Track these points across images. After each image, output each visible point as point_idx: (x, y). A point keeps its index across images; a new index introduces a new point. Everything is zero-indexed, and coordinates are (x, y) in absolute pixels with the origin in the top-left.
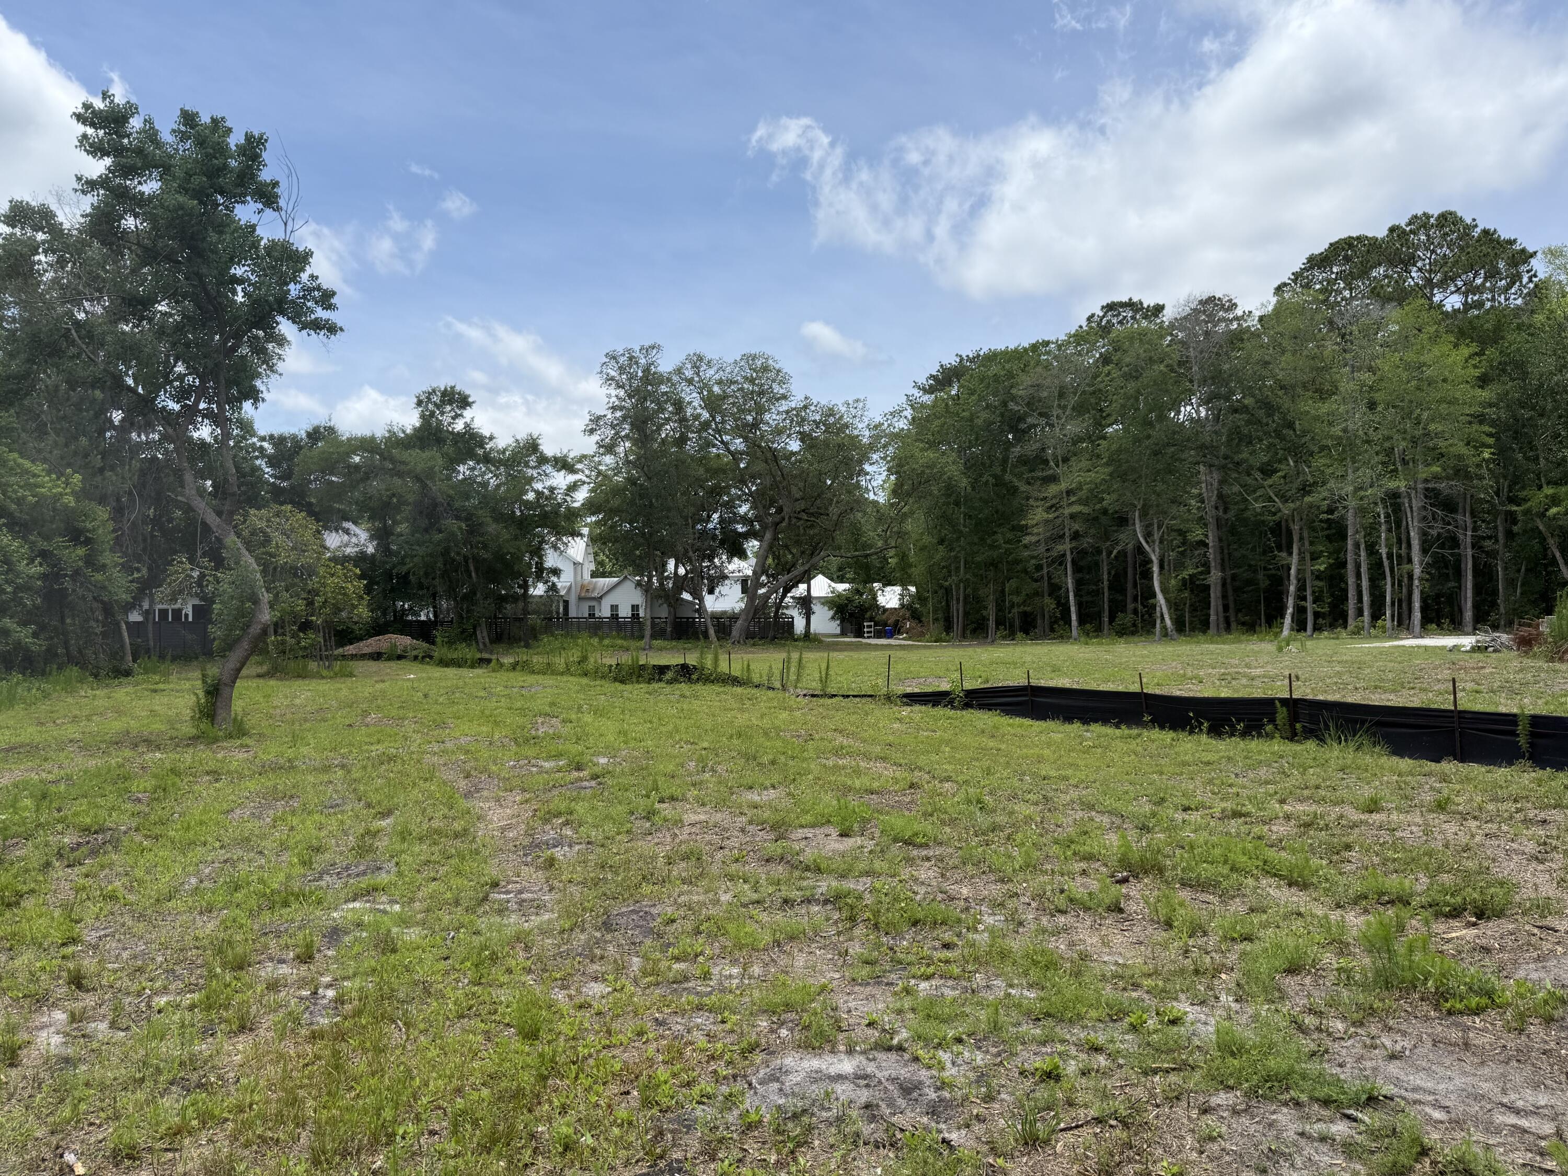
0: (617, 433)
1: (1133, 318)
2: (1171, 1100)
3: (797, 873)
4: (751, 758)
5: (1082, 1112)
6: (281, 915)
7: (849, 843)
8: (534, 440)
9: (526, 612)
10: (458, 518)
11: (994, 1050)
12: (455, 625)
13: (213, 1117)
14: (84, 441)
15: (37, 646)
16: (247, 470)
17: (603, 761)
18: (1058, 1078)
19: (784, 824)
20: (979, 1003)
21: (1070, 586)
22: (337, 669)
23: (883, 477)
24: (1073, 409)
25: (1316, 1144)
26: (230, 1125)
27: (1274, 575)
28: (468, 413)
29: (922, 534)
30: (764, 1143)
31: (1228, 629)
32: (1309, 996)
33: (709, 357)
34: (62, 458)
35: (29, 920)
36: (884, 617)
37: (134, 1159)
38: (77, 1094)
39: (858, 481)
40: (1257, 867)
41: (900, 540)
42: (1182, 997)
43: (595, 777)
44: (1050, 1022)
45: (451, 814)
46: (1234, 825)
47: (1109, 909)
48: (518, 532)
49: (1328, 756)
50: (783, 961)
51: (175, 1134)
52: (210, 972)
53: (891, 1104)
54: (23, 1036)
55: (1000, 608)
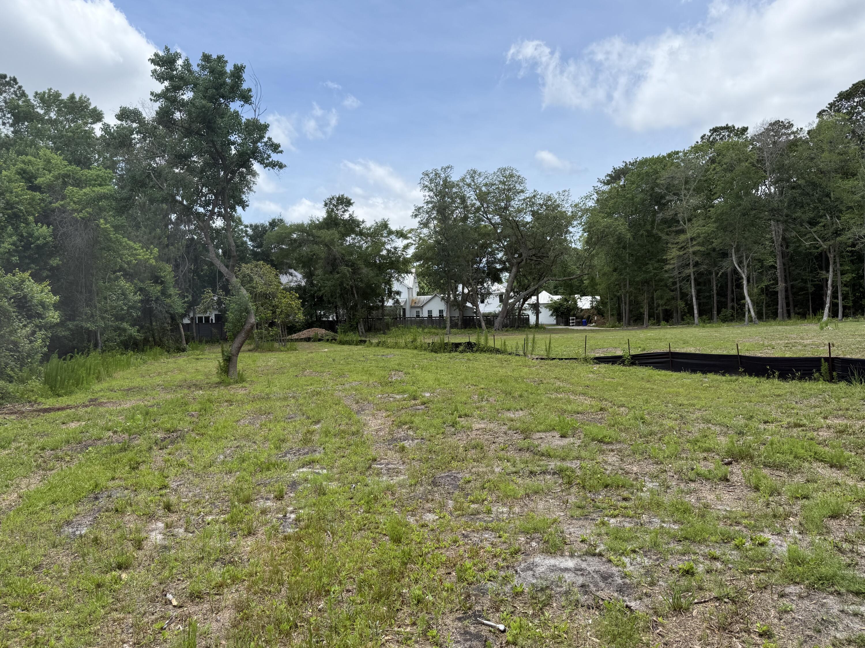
0: (430, 216)
1: (729, 136)
2: (761, 589)
3: (537, 457)
4: (508, 393)
5: (707, 594)
6: (266, 475)
7: (565, 441)
8: (386, 222)
9: (383, 315)
10: (347, 265)
11: (655, 557)
12: (347, 323)
13: (238, 578)
14: (158, 230)
15: (139, 336)
16: (239, 243)
17: (427, 395)
18: (693, 574)
19: (528, 430)
20: (645, 531)
21: (693, 293)
22: (289, 346)
23: (580, 234)
24: (694, 190)
25: (851, 617)
26: (246, 583)
27: (818, 285)
28: (351, 209)
29: (604, 266)
30: (525, 603)
31: (789, 317)
32: (845, 531)
33: (479, 171)
34: (148, 240)
35: (144, 476)
36: (581, 314)
37: (200, 598)
38: (171, 565)
39: (565, 237)
40: (811, 456)
41: (590, 270)
42: (766, 530)
43: (423, 403)
44: (687, 543)
45: (350, 422)
46: (795, 431)
47: (721, 479)
48: (378, 272)
49: (854, 391)
50: (532, 505)
51: (220, 586)
52: (232, 504)
53: (596, 585)
54: (144, 535)
55: (651, 308)
